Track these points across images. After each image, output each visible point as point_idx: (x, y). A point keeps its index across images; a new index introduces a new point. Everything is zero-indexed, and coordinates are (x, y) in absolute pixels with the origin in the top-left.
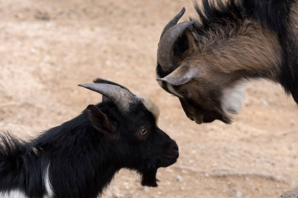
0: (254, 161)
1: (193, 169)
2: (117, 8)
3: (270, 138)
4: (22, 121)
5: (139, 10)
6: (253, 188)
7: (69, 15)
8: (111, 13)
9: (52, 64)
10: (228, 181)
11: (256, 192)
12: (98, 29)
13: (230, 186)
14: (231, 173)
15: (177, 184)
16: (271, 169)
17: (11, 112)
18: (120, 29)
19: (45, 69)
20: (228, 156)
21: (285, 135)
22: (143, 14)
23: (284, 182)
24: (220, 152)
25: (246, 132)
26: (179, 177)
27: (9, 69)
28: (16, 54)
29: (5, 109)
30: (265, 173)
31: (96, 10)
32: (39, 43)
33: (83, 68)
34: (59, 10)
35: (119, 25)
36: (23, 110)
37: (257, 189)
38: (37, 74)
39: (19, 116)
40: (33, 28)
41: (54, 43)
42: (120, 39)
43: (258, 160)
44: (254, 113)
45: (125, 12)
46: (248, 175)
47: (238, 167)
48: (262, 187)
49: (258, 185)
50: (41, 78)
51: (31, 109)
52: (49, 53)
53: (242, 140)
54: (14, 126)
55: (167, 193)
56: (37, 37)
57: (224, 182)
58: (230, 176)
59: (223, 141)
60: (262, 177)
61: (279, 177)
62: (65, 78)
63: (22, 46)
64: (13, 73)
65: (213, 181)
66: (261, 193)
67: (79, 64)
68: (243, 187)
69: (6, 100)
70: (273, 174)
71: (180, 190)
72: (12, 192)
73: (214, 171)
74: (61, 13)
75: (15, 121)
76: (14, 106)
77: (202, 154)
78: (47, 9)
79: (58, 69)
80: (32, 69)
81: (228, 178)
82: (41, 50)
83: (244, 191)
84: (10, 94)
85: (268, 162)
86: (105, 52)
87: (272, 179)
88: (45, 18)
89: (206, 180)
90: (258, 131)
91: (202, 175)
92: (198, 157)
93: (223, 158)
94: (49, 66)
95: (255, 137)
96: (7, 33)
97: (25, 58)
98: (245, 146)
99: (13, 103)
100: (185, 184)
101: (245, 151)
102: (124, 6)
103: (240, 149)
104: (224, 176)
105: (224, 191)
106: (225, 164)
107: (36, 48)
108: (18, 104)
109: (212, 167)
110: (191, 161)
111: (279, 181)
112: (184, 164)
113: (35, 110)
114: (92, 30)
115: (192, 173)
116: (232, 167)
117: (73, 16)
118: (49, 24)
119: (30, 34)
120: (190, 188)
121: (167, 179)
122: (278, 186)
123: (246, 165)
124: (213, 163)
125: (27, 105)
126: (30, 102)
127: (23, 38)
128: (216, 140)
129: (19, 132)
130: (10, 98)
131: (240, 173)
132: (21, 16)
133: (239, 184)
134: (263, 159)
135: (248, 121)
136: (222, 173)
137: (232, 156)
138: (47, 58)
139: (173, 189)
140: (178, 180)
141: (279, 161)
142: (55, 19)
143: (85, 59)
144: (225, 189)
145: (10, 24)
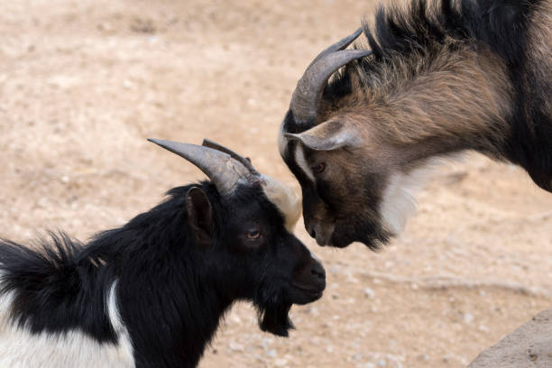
0: (495, 263)
1: (392, 277)
2: (267, 11)
3: (522, 225)
4: (108, 201)
5: (304, 15)
6: (493, 308)
7: (187, 23)
8: (257, 20)
9: (159, 105)
10: (450, 296)
11: (497, 314)
12: (235, 47)
13: (453, 305)
14: (455, 283)
15: (366, 303)
16: (522, 275)
17: (90, 186)
18: (272, 47)
19: (148, 114)
20: (451, 255)
21: (545, 219)
22: (310, 21)
23: (543, 297)
24: (437, 249)
25: (481, 215)
26: (369, 291)
27: (86, 114)
28: (99, 90)
29: (81, 181)
30: (512, 283)
31: (232, 16)
32: (137, 71)
33: (211, 112)
34: (171, 16)
35: (270, 40)
36: (110, 182)
37: (498, 310)
38: (132, 122)
39: (104, 193)
40: (127, 47)
41: (162, 71)
42: (271, 63)
43: (499, 261)
44: (494, 183)
45: (280, 18)
46: (483, 286)
47: (465, 273)
48: (506, 305)
49: (501, 302)
50: (140, 130)
51: (123, 181)
52: (154, 87)
53: (475, 228)
54: (95, 209)
55: (349, 317)
56: (134, 62)
57: (443, 298)
58: (454, 287)
59: (443, 229)
60: (506, 289)
61: (534, 289)
62: (181, 128)
63: (109, 76)
64: (93, 121)
65: (426, 296)
66: (505, 315)
67: (204, 105)
68: (476, 307)
69: (82, 166)
70: (526, 285)
71: (370, 312)
72: (70, 333)
73: (426, 280)
74: (175, 21)
75: (97, 201)
76: (94, 176)
77: (408, 252)
78: (152, 14)
79: (169, 114)
80: (126, 114)
81: (450, 292)
82: (141, 82)
83: (477, 313)
84: (88, 155)
85: (517, 264)
86: (247, 84)
87: (523, 292)
88: (146, 29)
89: (413, 295)
90: (500, 214)
91: (407, 287)
92: (400, 257)
93: (442, 257)
94: (153, 109)
95: (496, 223)
96: (84, 56)
97: (114, 97)
98: (479, 239)
99: (93, 170)
100: (378, 301)
101: (479, 247)
102: (278, 9)
103: (471, 244)
104: (444, 289)
105: (444, 313)
106: (446, 268)
107: (132, 79)
108: (103, 172)
109: (423, 273)
110: (389, 264)
111: (534, 296)
112: (376, 270)
113: (131, 182)
114: (226, 48)
115: (391, 284)
116: (458, 273)
117: (194, 25)
118: (154, 40)
119: (123, 55)
120: (387, 309)
121: (350, 295)
122: (534, 303)
123: (481, 269)
124: (426, 267)
125: (118, 174)
126: (122, 169)
127: (110, 63)
128: (431, 229)
129: (103, 219)
130: (89, 163)
131: (471, 283)
132: (107, 26)
133: (468, 300)
134: (508, 260)
135: (485, 197)
136: (440, 283)
137: (458, 255)
138: (151, 96)
139: (358, 311)
140: (367, 296)
141: (536, 263)
142: (164, 31)
143: (213, 96)
144: (446, 310)
145: (89, 41)
